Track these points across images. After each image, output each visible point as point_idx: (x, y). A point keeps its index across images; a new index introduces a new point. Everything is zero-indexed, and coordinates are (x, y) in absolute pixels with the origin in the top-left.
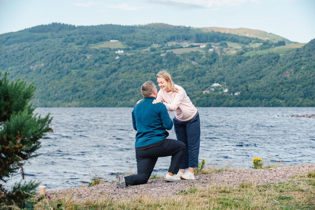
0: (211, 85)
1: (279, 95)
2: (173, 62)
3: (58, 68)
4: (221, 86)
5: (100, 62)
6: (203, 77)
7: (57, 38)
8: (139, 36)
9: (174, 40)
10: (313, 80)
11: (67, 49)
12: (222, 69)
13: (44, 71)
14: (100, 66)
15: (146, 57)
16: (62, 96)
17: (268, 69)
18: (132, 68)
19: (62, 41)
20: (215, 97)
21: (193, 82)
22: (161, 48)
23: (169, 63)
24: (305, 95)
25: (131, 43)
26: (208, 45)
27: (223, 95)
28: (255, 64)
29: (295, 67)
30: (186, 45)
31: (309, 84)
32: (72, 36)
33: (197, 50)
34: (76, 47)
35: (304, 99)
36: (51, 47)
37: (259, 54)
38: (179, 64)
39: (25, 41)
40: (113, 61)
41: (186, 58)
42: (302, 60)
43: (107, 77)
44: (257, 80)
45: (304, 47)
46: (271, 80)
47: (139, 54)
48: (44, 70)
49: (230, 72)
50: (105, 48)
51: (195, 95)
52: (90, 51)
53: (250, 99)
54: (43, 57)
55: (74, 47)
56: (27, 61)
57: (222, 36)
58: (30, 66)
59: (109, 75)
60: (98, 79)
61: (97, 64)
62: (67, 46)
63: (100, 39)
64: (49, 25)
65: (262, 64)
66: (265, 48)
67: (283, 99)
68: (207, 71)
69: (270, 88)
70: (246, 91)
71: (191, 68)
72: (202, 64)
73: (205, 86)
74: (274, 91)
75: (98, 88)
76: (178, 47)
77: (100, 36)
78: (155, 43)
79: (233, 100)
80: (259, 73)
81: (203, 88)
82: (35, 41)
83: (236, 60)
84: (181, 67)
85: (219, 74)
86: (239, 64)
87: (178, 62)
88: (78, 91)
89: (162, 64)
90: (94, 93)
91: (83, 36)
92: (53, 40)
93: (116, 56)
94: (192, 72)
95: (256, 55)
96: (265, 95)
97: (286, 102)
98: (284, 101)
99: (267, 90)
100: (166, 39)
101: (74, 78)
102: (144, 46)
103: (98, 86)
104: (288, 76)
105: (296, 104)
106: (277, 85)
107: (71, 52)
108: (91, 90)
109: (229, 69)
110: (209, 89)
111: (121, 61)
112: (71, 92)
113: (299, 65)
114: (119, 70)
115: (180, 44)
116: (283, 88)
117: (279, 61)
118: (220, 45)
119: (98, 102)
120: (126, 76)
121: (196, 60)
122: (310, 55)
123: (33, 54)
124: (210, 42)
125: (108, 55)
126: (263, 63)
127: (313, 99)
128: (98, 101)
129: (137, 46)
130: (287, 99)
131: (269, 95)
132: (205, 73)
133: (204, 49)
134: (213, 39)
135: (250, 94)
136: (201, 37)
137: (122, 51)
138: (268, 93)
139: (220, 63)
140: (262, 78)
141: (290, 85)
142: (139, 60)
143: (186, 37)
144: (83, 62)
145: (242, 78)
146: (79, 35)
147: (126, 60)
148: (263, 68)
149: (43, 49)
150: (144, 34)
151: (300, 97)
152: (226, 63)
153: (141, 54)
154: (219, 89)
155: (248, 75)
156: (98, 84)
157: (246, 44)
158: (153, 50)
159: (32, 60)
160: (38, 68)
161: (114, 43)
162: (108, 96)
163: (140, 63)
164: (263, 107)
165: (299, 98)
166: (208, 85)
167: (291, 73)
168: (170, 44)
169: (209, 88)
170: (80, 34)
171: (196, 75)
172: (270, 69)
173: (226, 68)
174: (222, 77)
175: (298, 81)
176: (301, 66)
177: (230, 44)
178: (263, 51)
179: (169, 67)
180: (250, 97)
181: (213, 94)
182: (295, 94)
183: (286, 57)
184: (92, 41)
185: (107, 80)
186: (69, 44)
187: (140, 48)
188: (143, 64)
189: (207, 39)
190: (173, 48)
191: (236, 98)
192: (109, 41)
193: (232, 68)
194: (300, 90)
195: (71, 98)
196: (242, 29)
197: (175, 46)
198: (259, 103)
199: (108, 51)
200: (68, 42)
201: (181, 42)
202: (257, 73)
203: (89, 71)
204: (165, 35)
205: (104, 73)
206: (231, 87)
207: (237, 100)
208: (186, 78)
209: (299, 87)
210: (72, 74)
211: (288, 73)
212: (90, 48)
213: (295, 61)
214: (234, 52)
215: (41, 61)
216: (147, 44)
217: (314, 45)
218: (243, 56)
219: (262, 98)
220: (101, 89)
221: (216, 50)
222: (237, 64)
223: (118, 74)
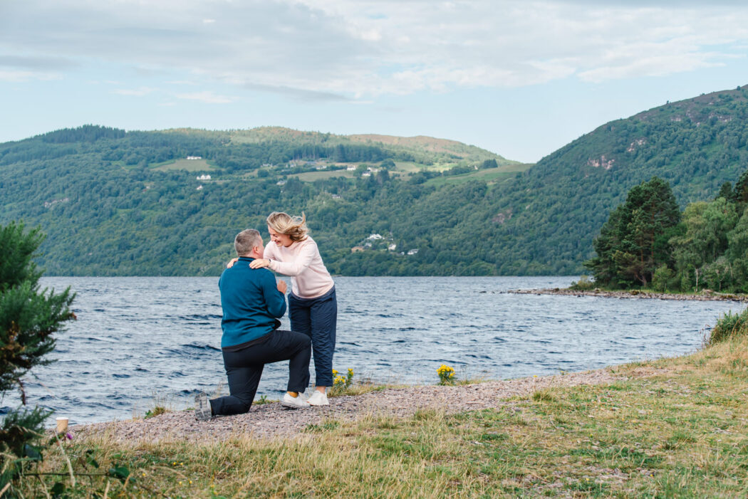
0: (366, 237)
2: (300, 197)
3: (93, 206)
4: (384, 239)
5: (168, 195)
6: (352, 223)
7: (92, 152)
9: (301, 157)
10: (546, 229)
11: (111, 171)
12: (386, 208)
13: (69, 212)
14: (169, 203)
15: (251, 187)
16: (102, 257)
17: (467, 209)
18: (226, 206)
19: (100, 157)
20: (373, 257)
21: (334, 231)
22: (277, 172)
23: (291, 198)
24: (532, 256)
25: (225, 162)
26: (360, 166)
27: (388, 255)
28: (444, 200)
29: (514, 206)
30: (321, 167)
31: (538, 235)
32: (119, 149)
33: (342, 175)
34: (127, 170)
35: (530, 262)
36: (81, 168)
37: (451, 183)
38: (309, 199)
39: (36, 158)
40: (191, 194)
41: (322, 190)
42: (526, 193)
43: (182, 222)
44: (448, 229)
45: (530, 171)
46: (472, 228)
48: (69, 210)
49: (400, 215)
50: (177, 171)
51: (339, 255)
52: (151, 176)
53: (435, 261)
54: (68, 187)
55: (123, 168)
56: (39, 193)
57: (387, 151)
58: (44, 202)
59: (185, 220)
60: (166, 226)
61: (163, 200)
62: (111, 167)
63: (170, 154)
64: (79, 129)
65: (456, 200)
66: (462, 173)
67: (493, 262)
68: (359, 213)
69: (469, 243)
70: (428, 247)
71: (332, 207)
72: (351, 200)
73: (355, 238)
74: (477, 248)
75: (165, 241)
76: (309, 168)
77: (169, 148)
78: (267, 163)
79: (405, 263)
80: (450, 216)
81: (352, 242)
82: (53, 158)
83: (411, 193)
84: (313, 205)
85: (380, 218)
86: (416, 201)
87: (308, 195)
88: (129, 247)
89: (279, 200)
90: (157, 250)
91: (139, 148)
92: (85, 156)
93: (198, 186)
94: (332, 214)
95: (446, 185)
96: (462, 254)
97: (498, 268)
98: (495, 265)
99: (465, 246)
100: (286, 155)
101: (123, 224)
102: (247, 167)
103: (165, 239)
104: (502, 221)
105: (516, 270)
106: (482, 237)
107: (117, 178)
108: (153, 245)
109: (398, 209)
111: (206, 193)
112: (117, 248)
113: (520, 202)
114: (202, 210)
115: (312, 163)
116: (493, 243)
117: (486, 195)
118: (383, 166)
119: (164, 267)
120: (216, 220)
121: (339, 192)
122: (540, 184)
123: (50, 182)
124: (365, 161)
125: (183, 183)
126: (458, 199)
127: (545, 262)
128: (165, 265)
129: (235, 167)
130: (501, 262)
131: (468, 254)
132: (356, 215)
133: (355, 173)
134: (370, 155)
135: (434, 253)
136: (348, 152)
137: (209, 177)
138: (467, 251)
139: (383, 198)
140: (456, 224)
141: (505, 238)
142: (239, 192)
143: (322, 151)
144: (139, 196)
145: (421, 225)
146: (132, 148)
147: (214, 192)
148: (458, 207)
150: (248, 145)
151: (523, 259)
152: (393, 199)
153: (241, 181)
154: (381, 244)
155: (431, 220)
156: (165, 234)
157: (429, 164)
158: (264, 174)
159: (48, 192)
160: (58, 206)
161: (193, 162)
162: (183, 257)
163: (240, 197)
164: (457, 276)
165: (521, 261)
166: (363, 237)
167: (507, 216)
168: (293, 164)
169: (362, 242)
170: (134, 145)
171: (339, 219)
172: (471, 209)
173: (393, 207)
174: (386, 222)
175: (519, 231)
176: (525, 204)
177: (400, 165)
178: (459, 178)
179: (292, 206)
180: (435, 258)
181: (370, 253)
182: (513, 254)
183: (498, 188)
184: (154, 158)
185: (182, 227)
186: (114, 163)
187: (241, 171)
188: (245, 199)
189: (359, 156)
190: (298, 171)
191: (411, 259)
192: (186, 157)
193: (403, 208)
194: (522, 245)
195: (117, 260)
196: (421, 137)
197: (302, 168)
198: (451, 268)
199: (183, 176)
200: (111, 160)
201: (313, 161)
202: (448, 217)
203: (149, 211)
204: (285, 148)
205: (176, 216)
206: (401, 241)
207: (411, 264)
208: (323, 224)
209: (521, 242)
210: (119, 217)
211: (502, 217)
212: (151, 170)
213: (515, 196)
214: (408, 178)
215: (64, 193)
216: (253, 164)
217: (548, 166)
218: (423, 187)
219: (457, 260)
220: (171, 244)
221: (375, 175)
222: (411, 201)
223: (201, 217)
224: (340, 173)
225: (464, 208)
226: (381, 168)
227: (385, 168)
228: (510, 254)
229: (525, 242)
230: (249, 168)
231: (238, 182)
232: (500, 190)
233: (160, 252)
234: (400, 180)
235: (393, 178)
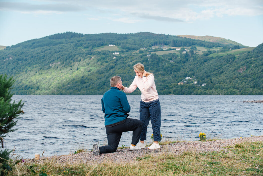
0: (184, 78)
1: (235, 85)
2: (156, 61)
3: (70, 65)
4: (192, 79)
5: (101, 61)
6: (178, 73)
7: (70, 43)
8: (131, 42)
9: (157, 45)
10: (260, 75)
11: (77, 51)
12: (193, 66)
13: (60, 68)
14: (102, 64)
15: (136, 57)
16: (74, 87)
18: (126, 65)
19: (73, 45)
20: (187, 87)
21: (170, 76)
22: (147, 51)
23: (153, 62)
24: (254, 86)
25: (125, 47)
26: (182, 48)
27: (193, 86)
28: (217, 63)
29: (247, 65)
30: (165, 49)
31: (257, 78)
32: (81, 42)
33: (174, 52)
34: (84, 50)
35: (254, 89)
36: (65, 50)
37: (220, 55)
38: (160, 62)
39: (46, 46)
40: (111, 60)
41: (166, 58)
42: (252, 60)
43: (107, 72)
44: (219, 75)
45: (254, 50)
46: (229, 74)
47: (131, 55)
49: (198, 69)
50: (105, 51)
51: (173, 86)
52: (94, 53)
53: (213, 89)
54: (59, 58)
55: (83, 50)
56: (48, 60)
57: (193, 42)
58: (50, 64)
59: (108, 71)
60: (100, 74)
61: (99, 63)
62: (77, 49)
63: (102, 44)
64: (64, 34)
65: (222, 63)
66: (225, 51)
67: (238, 89)
69: (228, 81)
70: (211, 83)
71: (170, 66)
72: (178, 63)
73: (180, 79)
74: (231, 83)
75: (100, 80)
76: (160, 49)
77: (102, 41)
78: (142, 47)
79: (200, 89)
80: (220, 69)
81: (178, 80)
82: (54, 46)
83: (203, 60)
84: (162, 65)
85: (190, 70)
86: (205, 63)
87: (160, 61)
88: (85, 83)
89: (147, 63)
90: (97, 84)
91: (89, 41)
92: (67, 45)
93: (114, 57)
94: (170, 69)
95: (218, 56)
97: (240, 91)
98: (238, 90)
99: (226, 82)
100: (151, 44)
101: (82, 73)
102: (134, 49)
103: (100, 79)
104: (242, 72)
105: (247, 92)
106: (233, 78)
107: (80, 54)
108: (95, 82)
109: (197, 67)
110: (183, 82)
111: (117, 60)
112: (80, 83)
113: (249, 64)
114: (115, 67)
115: (161, 47)
116: (238, 81)
117: (235, 60)
118: (191, 48)
119: (100, 91)
120: (121, 71)
121: (173, 59)
122: (258, 56)
123: (52, 55)
124: (184, 46)
125: (107, 56)
127: (260, 89)
129: (129, 49)
130: (241, 89)
131: (227, 86)
132: (180, 69)
133: (179, 51)
134: (186, 44)
135: (213, 85)
136: (177, 42)
137: (118, 53)
138: (227, 84)
139: (191, 62)
140: (222, 73)
141: (243, 79)
142: (131, 60)
143: (166, 42)
144: (89, 61)
145: (207, 73)
146: (86, 41)
147: (120, 59)
148: (223, 66)
149: (59, 51)
150: (135, 40)
151: (250, 88)
152: (196, 62)
153: (132, 55)
154: (190, 81)
155: (212, 71)
156: (100, 77)
157: (211, 47)
158: (141, 52)
159: (51, 60)
160: (55, 66)
161: (112, 47)
163: (131, 62)
164: (223, 95)
166: (182, 78)
167: (244, 69)
168: (154, 48)
169: (183, 80)
170: (87, 40)
171: (173, 71)
172: (229, 66)
173: (196, 65)
174: (192, 72)
175: (249, 76)
176: (251, 64)
177: (198, 48)
178: (223, 53)
179: (153, 65)
180: (213, 87)
181: (186, 85)
182: (246, 85)
183: (240, 58)
184: (95, 45)
185: (107, 74)
186: (79, 48)
187: (132, 51)
188: (133, 62)
189: (181, 44)
190: (156, 50)
191: (203, 88)
192: (109, 45)
193: (200, 66)
194: (250, 82)
195: (80, 88)
196: (207, 36)
197: (157, 49)
198: (220, 92)
199: (108, 53)
200: (78, 46)
201: (162, 46)
202: (219, 70)
203: (93, 67)
204: (150, 41)
205: (104, 69)
206: (199, 80)
207: (203, 90)
208: (166, 73)
209: (250, 80)
210: (81, 70)
211: (242, 70)
212: (94, 50)
213: (247, 61)
214: (202, 53)
215: (58, 60)
216: (137, 48)
217: (261, 48)
218: (208, 57)
219: (222, 88)
220: (102, 81)
221: (188, 52)
222: (203, 63)
223: (115, 70)
224: (173, 51)
225: (226, 66)
226: (191, 49)
227: (192, 49)
228: (245, 86)
229: (252, 81)
230: (135, 49)
231: (130, 55)
232: (241, 58)
233: (98, 84)
234: (198, 54)
235: (196, 53)
